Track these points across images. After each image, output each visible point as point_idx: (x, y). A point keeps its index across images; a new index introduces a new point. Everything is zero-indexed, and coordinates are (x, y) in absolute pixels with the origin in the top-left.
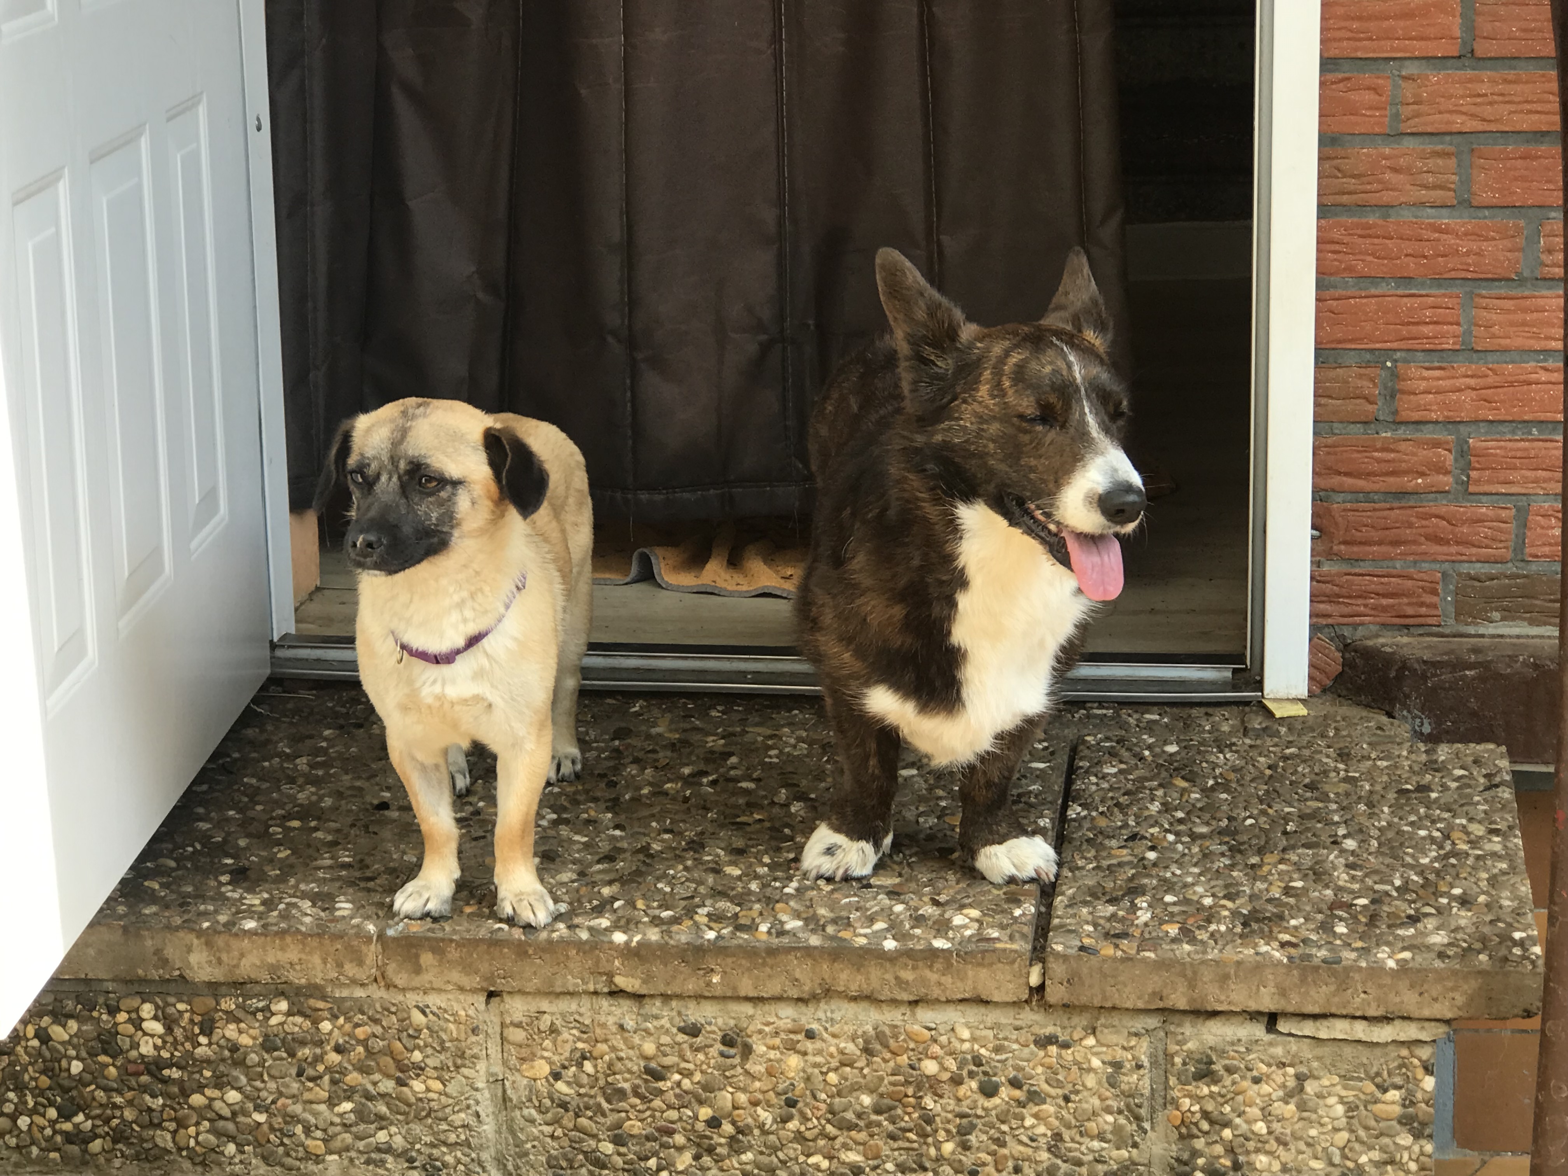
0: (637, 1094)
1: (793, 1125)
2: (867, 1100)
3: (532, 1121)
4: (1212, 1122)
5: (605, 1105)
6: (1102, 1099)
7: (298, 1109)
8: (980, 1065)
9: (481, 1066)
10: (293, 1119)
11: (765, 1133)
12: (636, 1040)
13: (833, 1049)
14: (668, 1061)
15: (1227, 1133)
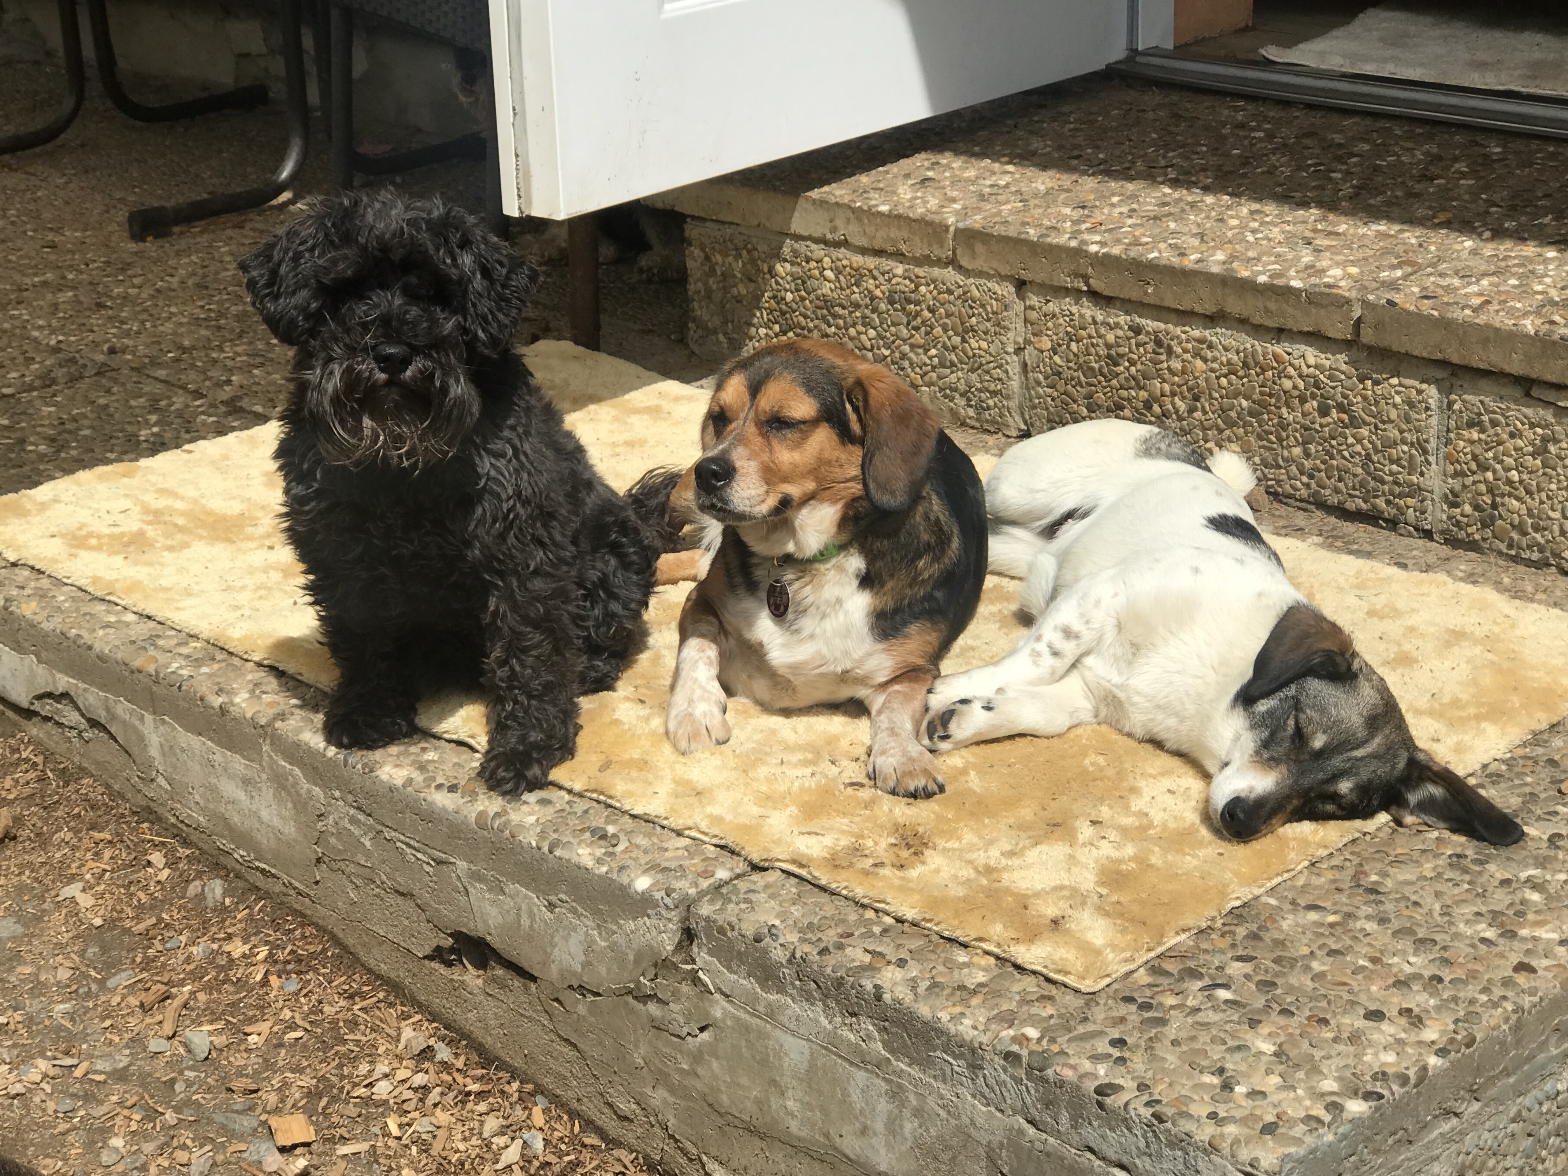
0: (1102, 374)
1: (1198, 414)
2: (1245, 403)
3: (1039, 383)
4: (1478, 465)
5: (1083, 378)
6: (1401, 432)
7: (906, 348)
8: (1319, 389)
9: (1010, 335)
10: (904, 356)
11: (1180, 419)
12: (1103, 331)
13: (1224, 359)
14: (1121, 350)
15: (1489, 475)
